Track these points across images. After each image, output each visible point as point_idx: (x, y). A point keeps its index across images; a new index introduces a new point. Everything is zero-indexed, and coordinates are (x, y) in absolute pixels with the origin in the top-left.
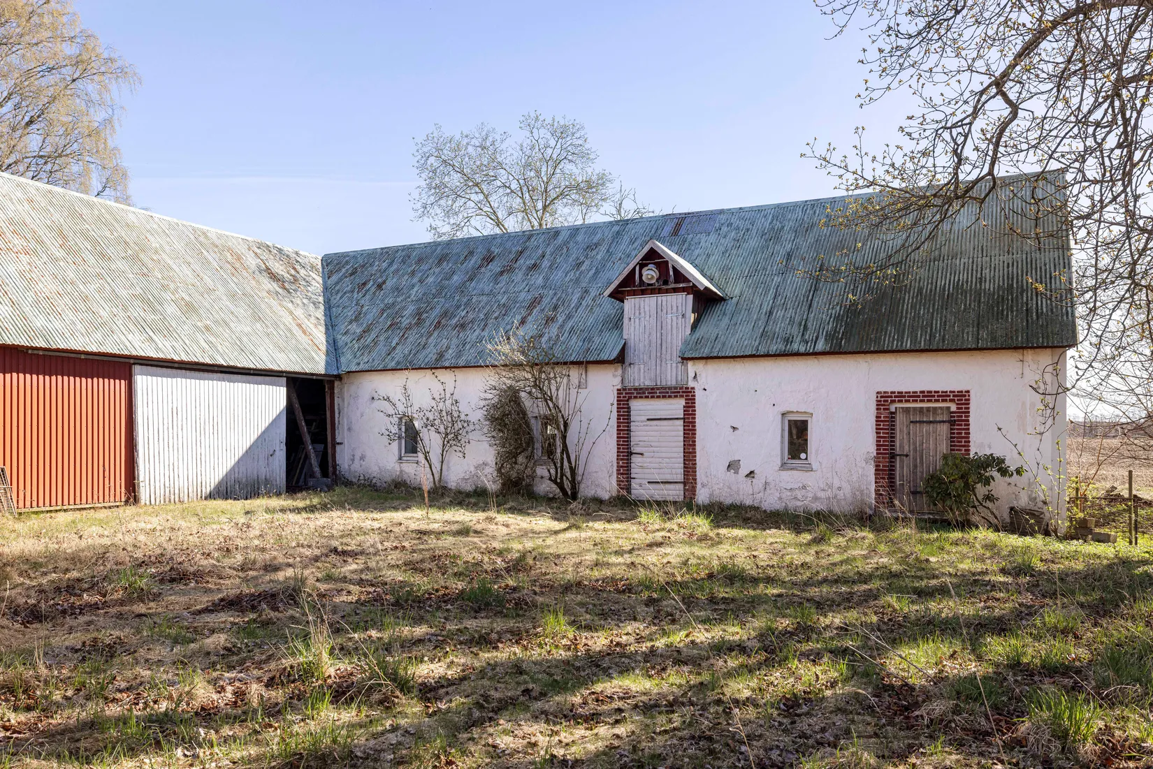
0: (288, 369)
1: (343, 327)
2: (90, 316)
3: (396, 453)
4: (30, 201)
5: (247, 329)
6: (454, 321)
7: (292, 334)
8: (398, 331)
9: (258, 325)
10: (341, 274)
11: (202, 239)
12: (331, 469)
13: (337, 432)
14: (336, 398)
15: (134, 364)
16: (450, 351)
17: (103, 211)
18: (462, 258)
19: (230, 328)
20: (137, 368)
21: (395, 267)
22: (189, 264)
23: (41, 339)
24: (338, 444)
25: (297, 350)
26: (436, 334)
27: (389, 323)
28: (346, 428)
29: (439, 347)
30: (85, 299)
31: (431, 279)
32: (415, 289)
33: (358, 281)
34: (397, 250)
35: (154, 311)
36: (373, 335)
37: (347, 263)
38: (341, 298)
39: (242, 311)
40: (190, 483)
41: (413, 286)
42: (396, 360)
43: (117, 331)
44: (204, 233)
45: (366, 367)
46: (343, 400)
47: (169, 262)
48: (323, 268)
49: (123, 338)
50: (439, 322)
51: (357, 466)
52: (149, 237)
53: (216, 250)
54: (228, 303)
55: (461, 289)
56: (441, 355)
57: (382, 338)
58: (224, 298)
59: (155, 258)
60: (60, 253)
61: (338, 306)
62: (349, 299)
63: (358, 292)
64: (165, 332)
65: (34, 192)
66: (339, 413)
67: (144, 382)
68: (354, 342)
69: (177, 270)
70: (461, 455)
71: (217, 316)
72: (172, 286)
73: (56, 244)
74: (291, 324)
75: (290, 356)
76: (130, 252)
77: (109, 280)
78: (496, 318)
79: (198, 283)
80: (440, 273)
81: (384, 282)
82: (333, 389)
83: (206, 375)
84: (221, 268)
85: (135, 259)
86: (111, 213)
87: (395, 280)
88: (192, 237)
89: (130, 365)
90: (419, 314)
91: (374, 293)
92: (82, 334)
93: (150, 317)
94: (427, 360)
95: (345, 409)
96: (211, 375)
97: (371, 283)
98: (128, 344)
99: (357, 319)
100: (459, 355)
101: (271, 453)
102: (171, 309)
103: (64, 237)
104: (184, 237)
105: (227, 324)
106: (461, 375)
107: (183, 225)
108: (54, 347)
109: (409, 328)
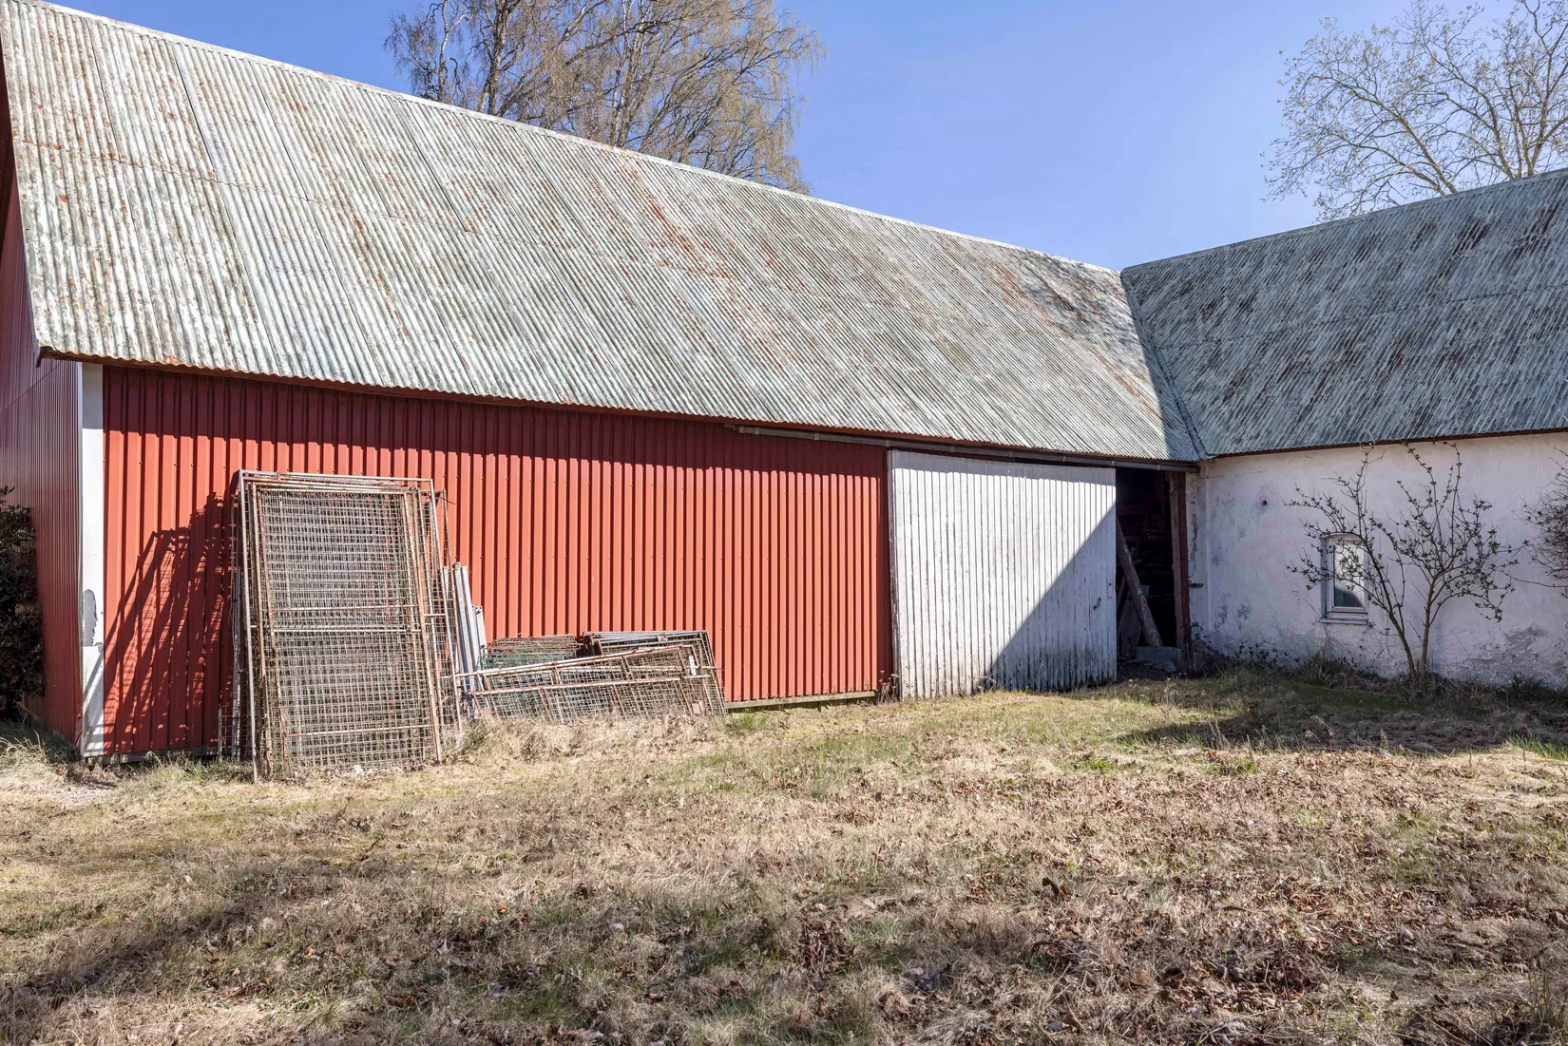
0: (1123, 453)
1: (1188, 379)
2: (823, 371)
3: (1318, 605)
4: (722, 202)
5: (1047, 386)
6: (1434, 350)
7: (1114, 394)
8: (1309, 378)
9: (1061, 380)
10: (1163, 294)
11: (953, 250)
12: (1180, 632)
13: (1190, 564)
14: (1188, 505)
15: (891, 448)
16: (1444, 406)
17: (816, 213)
18: (1412, 238)
19: (1021, 385)
20: (895, 456)
21: (1267, 271)
22: (943, 286)
23: (758, 407)
24: (1195, 586)
25: (1127, 419)
26: (1396, 377)
27: (1283, 366)
28: (1209, 557)
29: (1413, 400)
30: (812, 342)
31: (1351, 283)
32: (1323, 302)
33: (1197, 301)
34: (1262, 244)
35: (910, 359)
36: (1255, 389)
37: (1169, 276)
38: (1172, 332)
39: (1031, 358)
40: (975, 658)
41: (1317, 298)
42: (1320, 428)
43: (865, 393)
44: (954, 242)
45: (1256, 445)
46: (1203, 508)
47: (917, 285)
48: (1127, 290)
49: (873, 403)
50: (1398, 355)
51: (1230, 628)
52: (883, 249)
53: (975, 265)
54: (1010, 346)
55: (1429, 290)
56: (1423, 416)
57: (1277, 392)
58: (1003, 337)
59: (896, 278)
60: (768, 275)
61: (1171, 346)
62: (1189, 332)
63: (1204, 320)
64: (932, 393)
65: (724, 190)
66: (1195, 531)
67: (907, 480)
68: (1219, 402)
69: (928, 295)
70: (1491, 613)
71: (998, 366)
72: (927, 320)
73: (762, 261)
74: (1107, 377)
75: (1121, 430)
76: (861, 270)
77: (840, 313)
78: (1538, 336)
79: (962, 316)
80: (1368, 269)
81: (1253, 298)
82: (1184, 490)
83: (997, 465)
84: (988, 292)
85: (868, 281)
86: (828, 217)
87: (1273, 293)
88: (938, 247)
89: (885, 450)
90: (1345, 344)
91: (1237, 318)
92: (815, 398)
93: (907, 369)
94: (1392, 426)
95: (1208, 525)
96: (1003, 466)
97: (1226, 302)
98: (882, 413)
99: (1213, 362)
100: (1469, 411)
101: (1094, 604)
102: (933, 357)
103: (771, 251)
104: (928, 247)
105: (1016, 379)
106: (1469, 453)
107: (924, 231)
108: (779, 420)
109: (1331, 370)
